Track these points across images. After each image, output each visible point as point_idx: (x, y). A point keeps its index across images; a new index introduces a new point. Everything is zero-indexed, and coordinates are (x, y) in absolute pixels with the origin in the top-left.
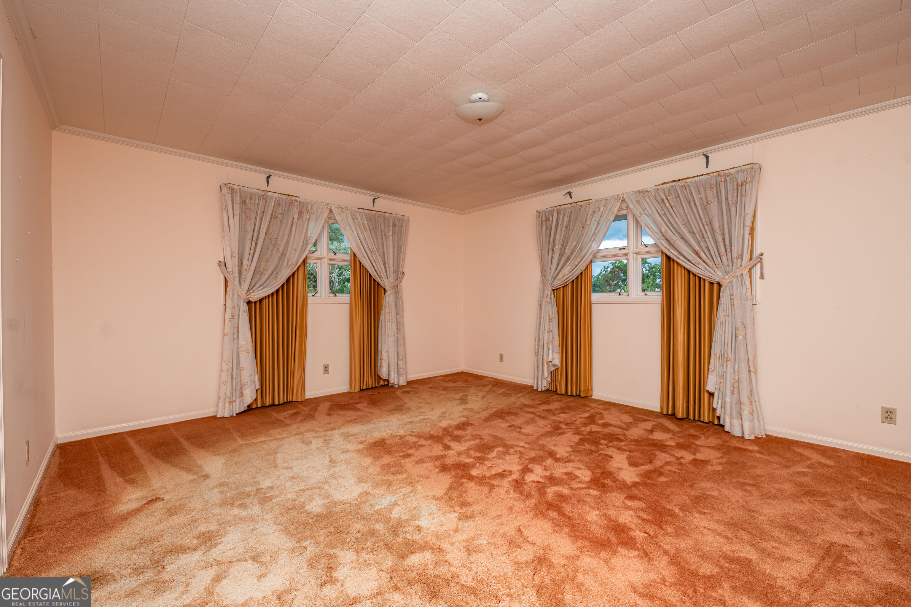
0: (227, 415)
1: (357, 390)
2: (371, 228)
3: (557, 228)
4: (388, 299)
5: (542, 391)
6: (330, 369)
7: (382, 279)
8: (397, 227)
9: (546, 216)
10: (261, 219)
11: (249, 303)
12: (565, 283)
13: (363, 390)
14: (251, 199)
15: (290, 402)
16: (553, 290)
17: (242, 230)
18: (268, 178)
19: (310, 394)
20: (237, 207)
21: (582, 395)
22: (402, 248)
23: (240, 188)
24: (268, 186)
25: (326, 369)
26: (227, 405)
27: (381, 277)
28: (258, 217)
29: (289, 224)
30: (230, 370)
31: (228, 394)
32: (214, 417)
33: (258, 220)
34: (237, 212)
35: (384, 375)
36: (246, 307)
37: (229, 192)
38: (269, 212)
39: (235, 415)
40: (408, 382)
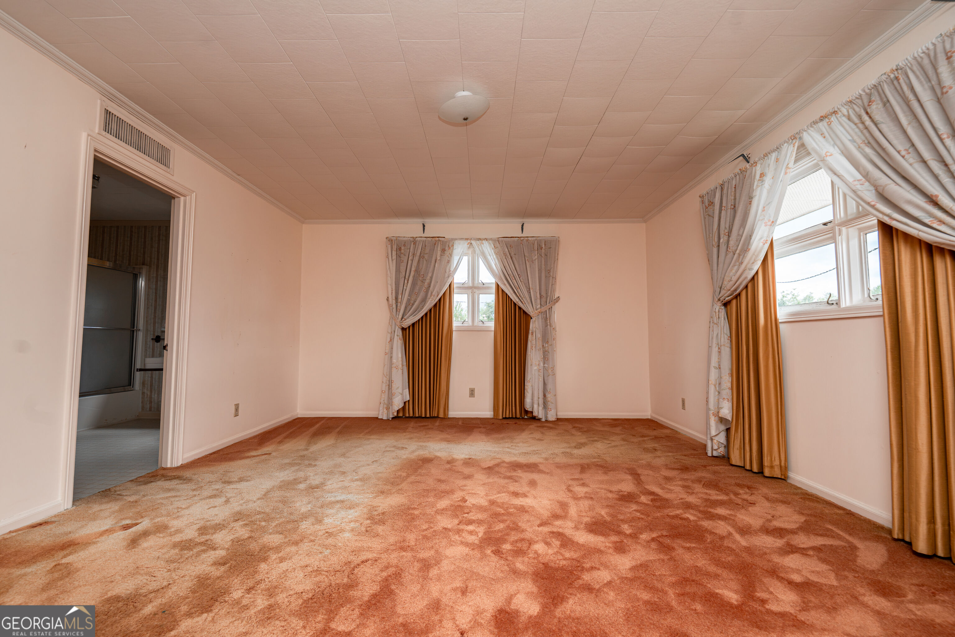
0: (385, 418)
1: (501, 418)
2: (512, 254)
3: (721, 212)
4: (535, 325)
5: (713, 456)
6: (476, 393)
7: (525, 305)
8: (543, 251)
9: (708, 199)
10: (412, 260)
11: (403, 329)
13: (506, 418)
14: (404, 245)
15: (434, 417)
16: (726, 304)
17: (398, 271)
18: (424, 226)
19: (453, 413)
20: (394, 253)
21: (767, 472)
22: (552, 271)
23: (397, 239)
24: (424, 233)
25: (472, 393)
26: (385, 410)
27: (524, 302)
28: (410, 259)
29: (433, 261)
30: (388, 382)
31: (386, 402)
32: (377, 418)
33: (410, 262)
34: (394, 257)
35: (528, 407)
36: (400, 332)
37: (389, 243)
38: (418, 254)
39: (390, 419)
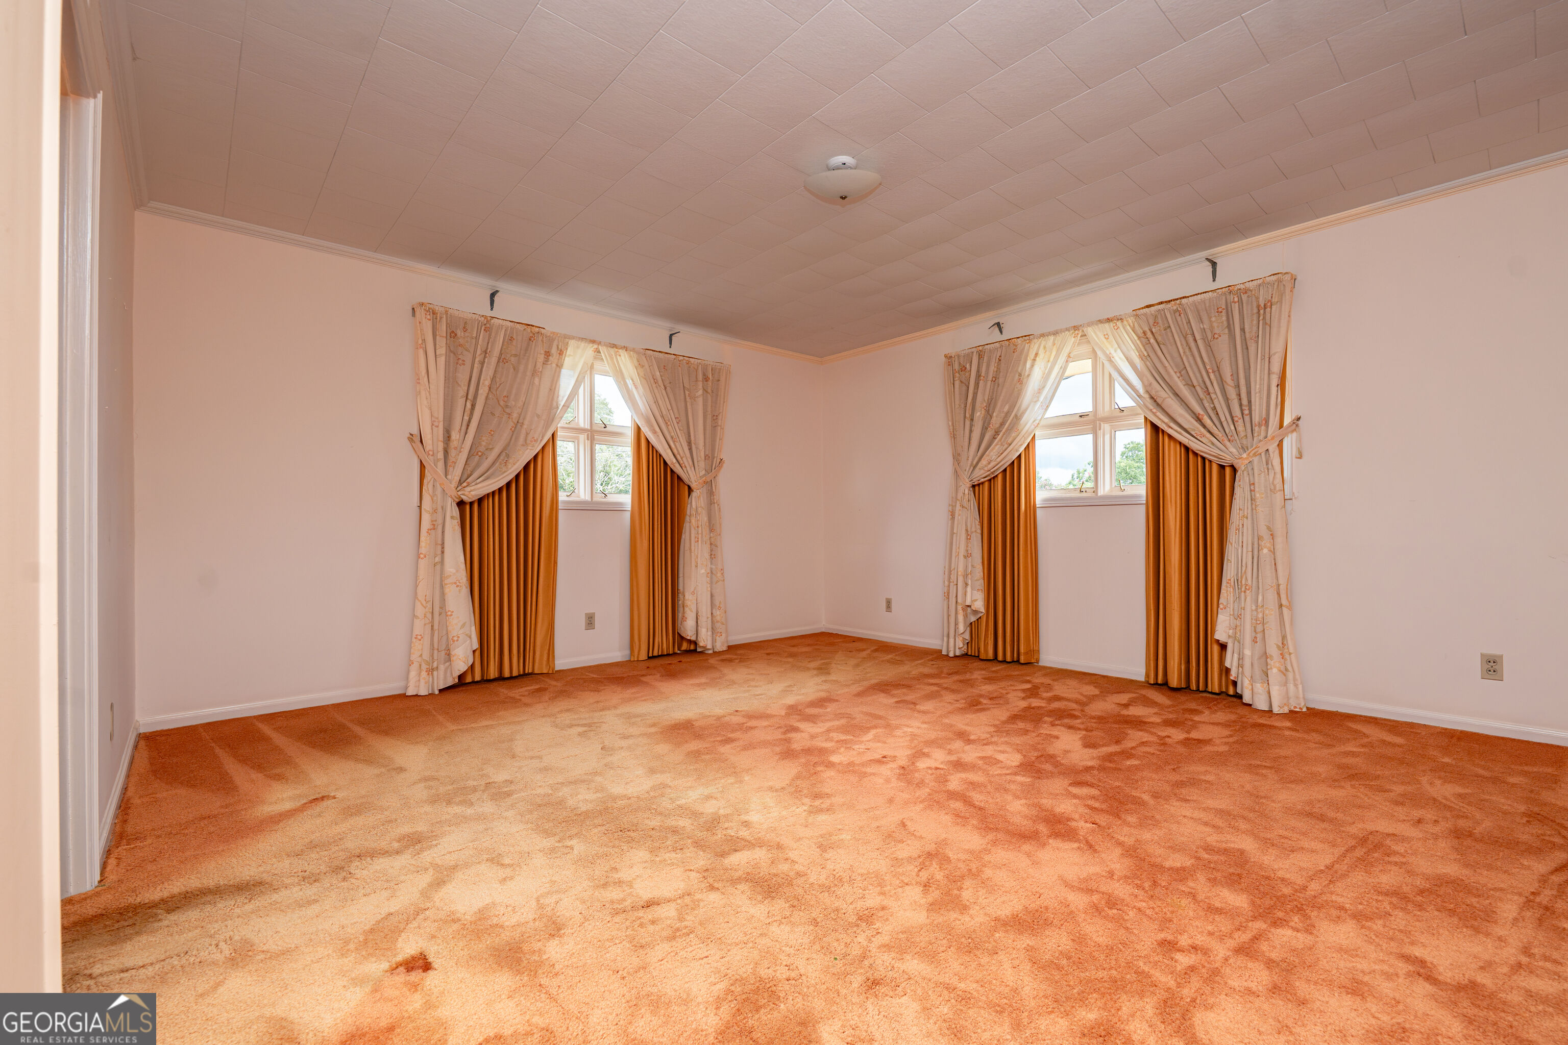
0: (423, 692)
1: (643, 656)
2: (667, 383)
3: (978, 384)
4: (696, 503)
5: (955, 657)
6: (597, 621)
7: (685, 469)
8: (710, 383)
9: (960, 363)
10: (482, 363)
11: (461, 504)
12: (992, 473)
13: (654, 657)
14: (465, 329)
15: (529, 674)
16: (974, 486)
17: (450, 381)
18: (493, 295)
19: (562, 662)
20: (442, 342)
21: (1022, 660)
22: (720, 417)
23: (446, 311)
24: (492, 309)
25: (590, 621)
26: (424, 674)
27: (683, 465)
28: (477, 360)
29: (529, 374)
30: (429, 616)
31: (426, 656)
32: (403, 696)
33: (477, 366)
34: (442, 351)
35: (689, 634)
36: (456, 512)
37: (428, 317)
38: (496, 352)
39: (437, 692)
40: (730, 647)
